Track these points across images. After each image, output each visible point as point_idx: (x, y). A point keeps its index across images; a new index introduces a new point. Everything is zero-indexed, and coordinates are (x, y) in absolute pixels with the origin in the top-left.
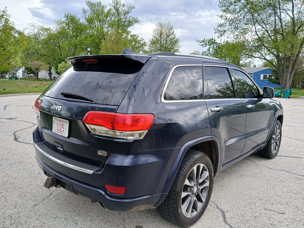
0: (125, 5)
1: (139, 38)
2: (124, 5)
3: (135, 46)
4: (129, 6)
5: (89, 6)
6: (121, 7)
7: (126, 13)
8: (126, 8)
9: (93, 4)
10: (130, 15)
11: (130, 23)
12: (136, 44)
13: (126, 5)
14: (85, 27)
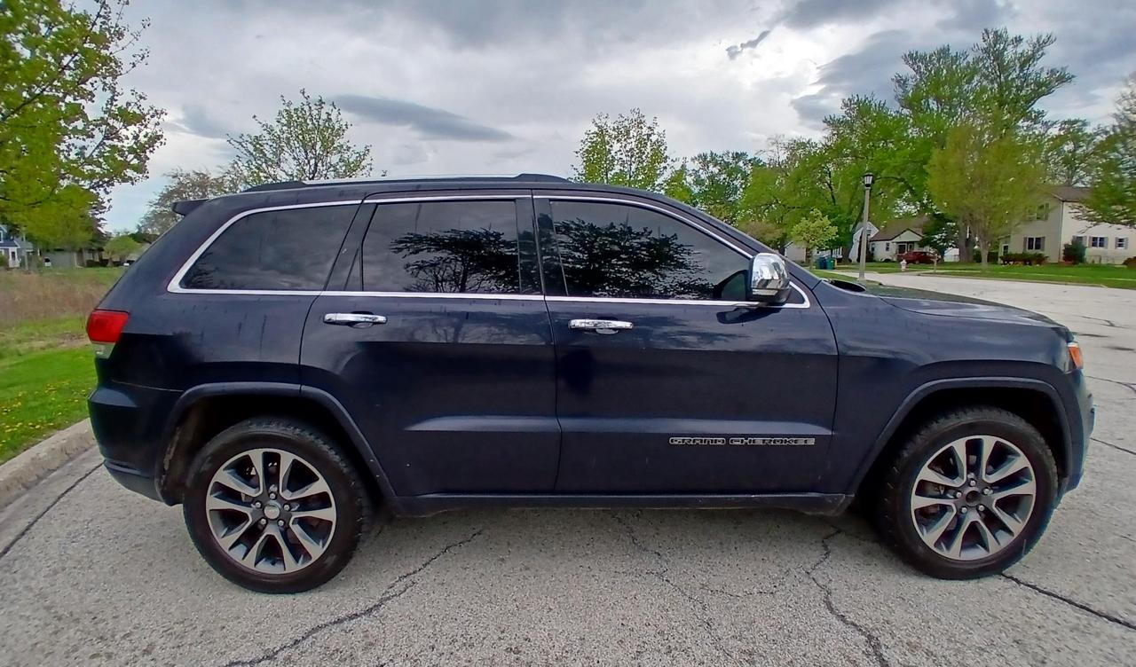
0: (1021, 40)
1: (1087, 127)
2: (1018, 40)
3: (1073, 155)
4: (1035, 41)
5: (912, 66)
6: (1010, 48)
7: (1027, 60)
8: (1024, 48)
9: (923, 58)
10: (1040, 64)
11: (1043, 88)
12: (1077, 147)
13: (1025, 37)
14: (900, 122)
